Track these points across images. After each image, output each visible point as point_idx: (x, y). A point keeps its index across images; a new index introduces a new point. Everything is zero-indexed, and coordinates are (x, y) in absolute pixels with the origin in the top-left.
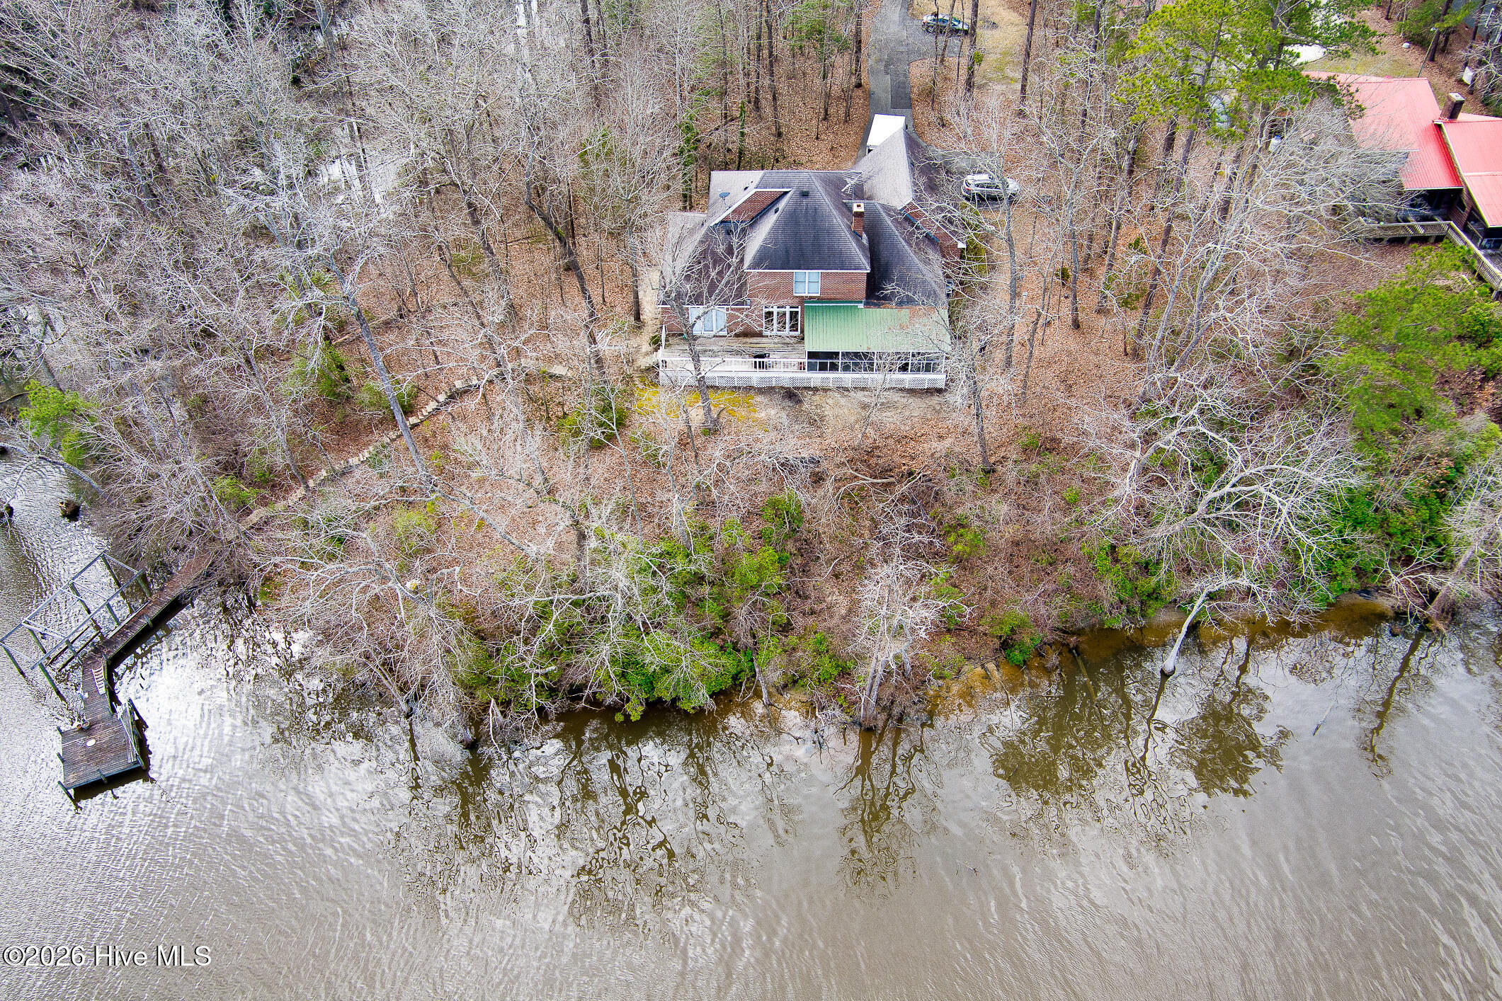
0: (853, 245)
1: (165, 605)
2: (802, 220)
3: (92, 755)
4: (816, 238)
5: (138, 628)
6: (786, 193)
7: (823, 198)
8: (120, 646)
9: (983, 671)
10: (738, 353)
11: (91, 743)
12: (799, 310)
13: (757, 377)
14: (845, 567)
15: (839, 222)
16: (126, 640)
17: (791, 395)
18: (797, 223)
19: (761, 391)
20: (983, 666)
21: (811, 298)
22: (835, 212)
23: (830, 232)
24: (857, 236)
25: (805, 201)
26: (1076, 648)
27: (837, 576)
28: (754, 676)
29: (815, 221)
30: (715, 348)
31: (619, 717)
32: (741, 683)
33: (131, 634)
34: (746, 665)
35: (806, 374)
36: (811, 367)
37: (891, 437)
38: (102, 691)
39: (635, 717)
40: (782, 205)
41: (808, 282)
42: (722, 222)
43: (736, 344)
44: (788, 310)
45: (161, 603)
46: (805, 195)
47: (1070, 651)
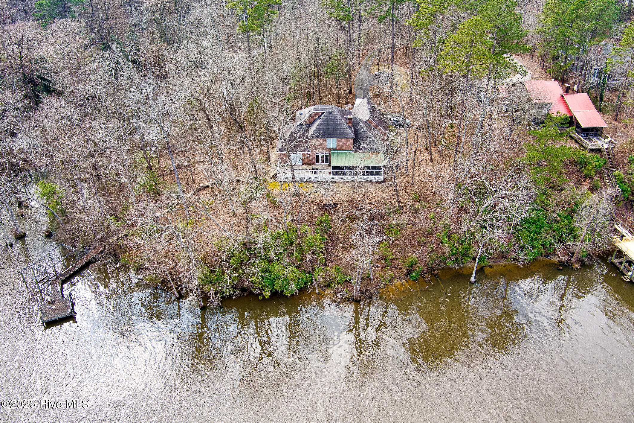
0: (348, 129)
1: (84, 263)
2: (329, 121)
3: (53, 311)
4: (335, 127)
5: (74, 271)
6: (324, 113)
7: (337, 114)
8: (66, 276)
9: (401, 283)
11: (53, 307)
12: (329, 154)
13: (313, 177)
14: (347, 245)
15: (343, 122)
16: (68, 275)
18: (328, 123)
19: (315, 182)
20: (401, 281)
21: (333, 149)
22: (341, 119)
23: (340, 125)
24: (350, 127)
25: (330, 115)
26: (437, 275)
27: (344, 248)
28: (313, 283)
29: (334, 121)
30: (297, 168)
31: (260, 297)
32: (308, 286)
33: (71, 273)
34: (309, 278)
35: (332, 176)
36: (334, 173)
37: (364, 197)
38: (59, 290)
39: (267, 296)
40: (322, 117)
41: (332, 143)
42: (300, 124)
43: (304, 167)
44: (325, 154)
45: (83, 262)
46: (331, 113)
47: (435, 276)
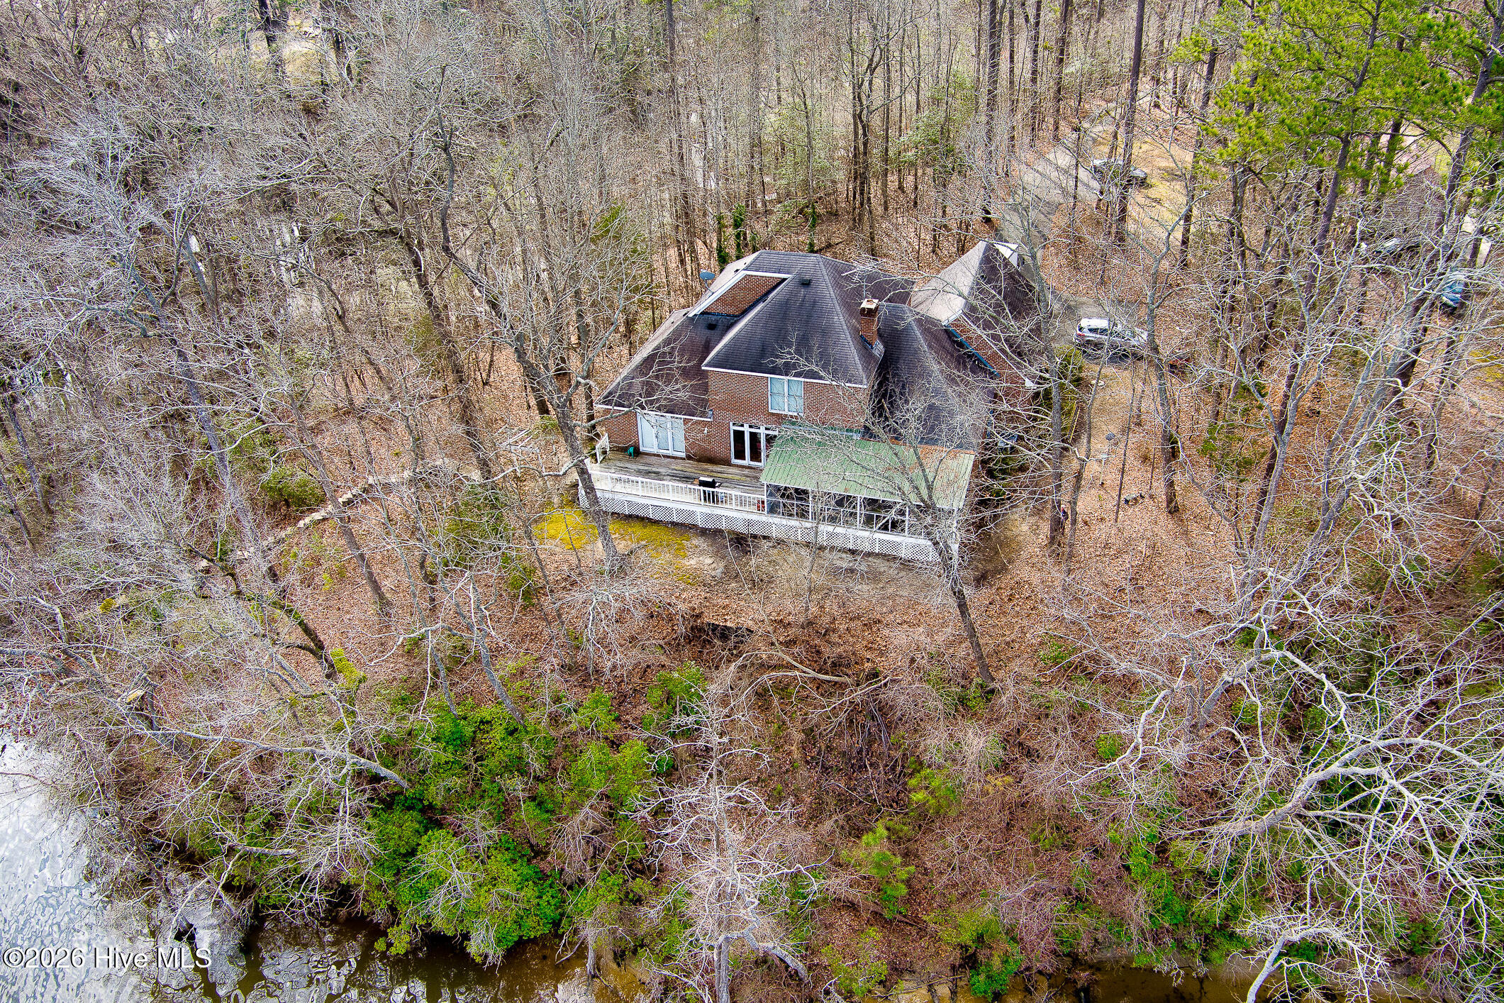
2: (793, 314)
4: (806, 337)
6: (784, 280)
7: (828, 291)
10: (687, 479)
12: (776, 433)
13: (703, 513)
15: (840, 320)
17: (742, 542)
18: (785, 317)
19: (704, 532)
21: (792, 417)
22: (837, 308)
23: (826, 332)
24: (864, 341)
25: (803, 291)
26: (1086, 990)
29: (810, 316)
30: (662, 470)
35: (765, 518)
36: (773, 509)
37: (858, 618)
39: (398, 948)
41: (789, 394)
42: (703, 313)
43: (690, 467)
44: (763, 432)
46: (806, 284)
